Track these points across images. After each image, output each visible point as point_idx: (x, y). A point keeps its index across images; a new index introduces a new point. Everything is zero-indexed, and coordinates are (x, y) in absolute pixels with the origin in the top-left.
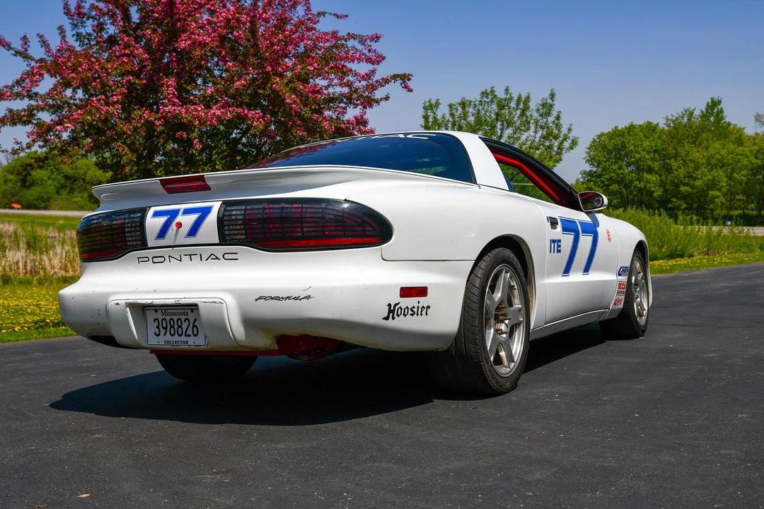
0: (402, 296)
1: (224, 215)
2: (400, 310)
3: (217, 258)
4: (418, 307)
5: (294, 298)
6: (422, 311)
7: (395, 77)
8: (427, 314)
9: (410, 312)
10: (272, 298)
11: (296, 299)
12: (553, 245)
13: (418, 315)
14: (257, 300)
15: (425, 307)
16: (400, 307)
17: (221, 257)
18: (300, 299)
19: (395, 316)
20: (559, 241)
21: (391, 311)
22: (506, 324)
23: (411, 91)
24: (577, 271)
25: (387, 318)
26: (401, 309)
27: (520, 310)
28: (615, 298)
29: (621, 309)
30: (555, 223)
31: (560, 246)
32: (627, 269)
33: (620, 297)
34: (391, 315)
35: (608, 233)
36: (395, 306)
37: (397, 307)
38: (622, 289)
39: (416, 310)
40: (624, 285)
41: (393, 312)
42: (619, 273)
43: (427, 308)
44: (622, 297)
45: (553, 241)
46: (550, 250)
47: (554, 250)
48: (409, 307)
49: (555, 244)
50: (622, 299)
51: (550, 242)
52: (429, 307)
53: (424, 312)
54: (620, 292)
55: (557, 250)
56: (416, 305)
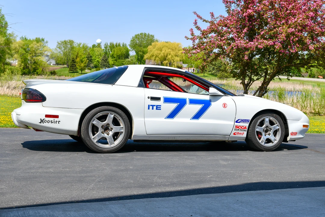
0: (46, 117)
4: (54, 121)
6: (56, 122)
8: (59, 123)
9: (50, 122)
14: (16, 115)
18: (19, 115)
21: (41, 121)
25: (41, 123)
27: (122, 127)
28: (234, 132)
29: (245, 137)
30: (158, 99)
31: (160, 108)
32: (248, 121)
33: (240, 132)
34: (42, 122)
35: (224, 104)
36: (43, 119)
37: (44, 120)
38: (241, 129)
39: (53, 122)
40: (244, 127)
41: (43, 121)
42: (237, 122)
43: (59, 121)
44: (242, 132)
45: (151, 105)
46: (149, 109)
47: (153, 109)
48: (50, 121)
49: (154, 107)
50: (243, 133)
51: (149, 106)
52: (60, 121)
53: (57, 123)
54: (238, 130)
55: (157, 109)
56: (53, 120)
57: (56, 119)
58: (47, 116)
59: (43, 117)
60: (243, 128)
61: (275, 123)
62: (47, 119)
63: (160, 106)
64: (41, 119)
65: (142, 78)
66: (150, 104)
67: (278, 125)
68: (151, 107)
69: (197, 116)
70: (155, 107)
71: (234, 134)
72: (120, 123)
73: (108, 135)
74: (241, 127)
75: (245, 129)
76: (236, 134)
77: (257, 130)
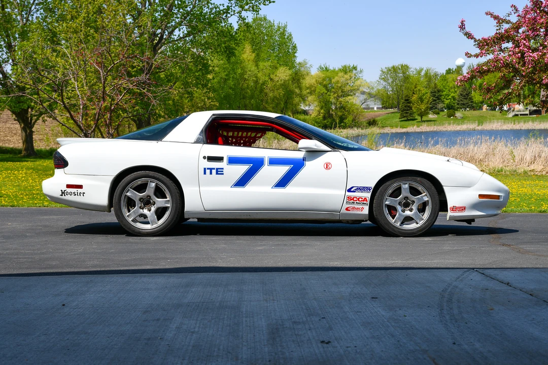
0: (67, 187)
6: (80, 194)
9: (73, 194)
13: (78, 195)
19: (66, 195)
20: (221, 169)
22: (154, 206)
24: (261, 185)
25: (62, 195)
26: (68, 192)
27: (168, 201)
28: (345, 206)
29: (366, 214)
30: (220, 159)
31: (223, 171)
32: (368, 189)
33: (356, 206)
35: (327, 164)
38: (357, 201)
39: (76, 193)
40: (362, 198)
41: (64, 193)
42: (349, 191)
43: (83, 193)
44: (361, 207)
45: (208, 169)
46: (205, 173)
47: (211, 173)
48: (73, 192)
49: (213, 170)
50: (363, 208)
51: (205, 169)
52: (85, 193)
53: (82, 195)
54: (353, 203)
55: (217, 174)
57: (80, 190)
58: (69, 186)
59: (64, 188)
60: (360, 199)
61: (422, 192)
62: (69, 190)
63: (223, 169)
65: (204, 130)
66: (206, 167)
67: (426, 195)
68: (208, 171)
69: (283, 182)
70: (214, 172)
71: (347, 209)
72: (167, 195)
73: (150, 210)
74: (356, 198)
75: (365, 202)
76: (350, 210)
77: (387, 203)
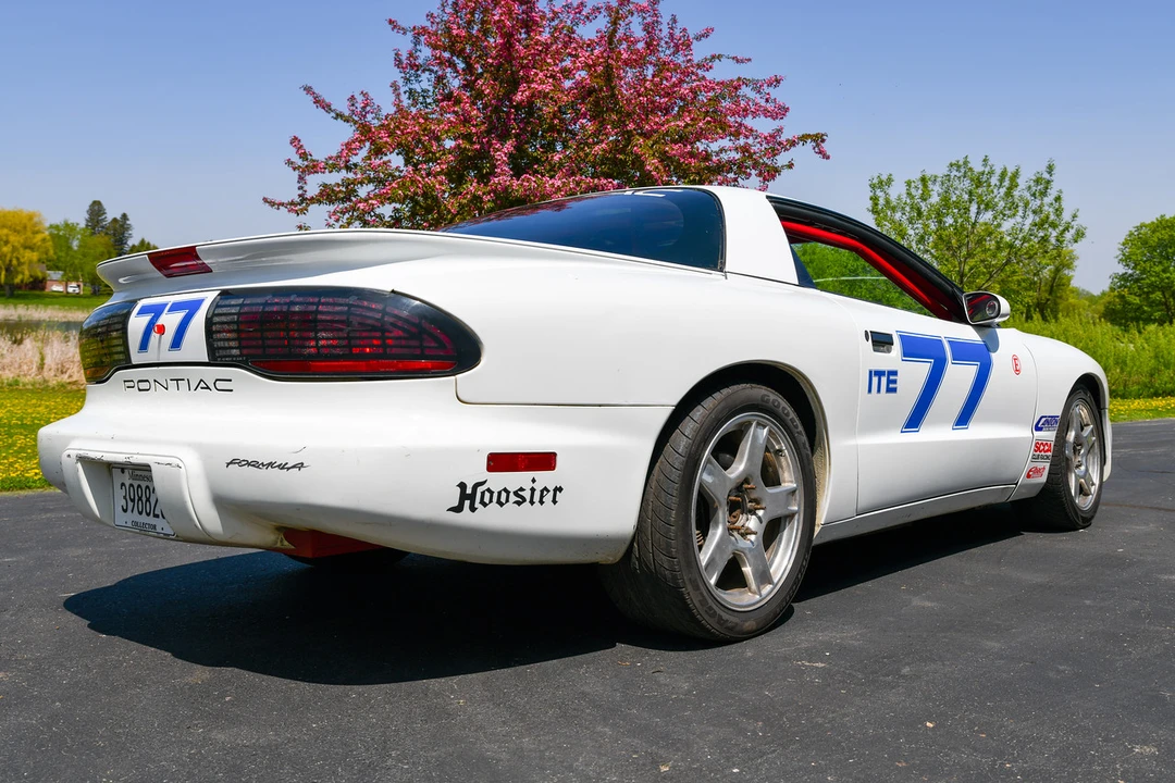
0: (490, 469)
1: (214, 315)
2: (487, 495)
3: (208, 388)
4: (533, 490)
5: (279, 466)
6: (542, 496)
7: (804, 138)
8: (554, 502)
9: (513, 498)
10: (249, 464)
11: (282, 467)
12: (875, 380)
13: (532, 502)
14: (228, 464)
15: (551, 488)
16: (489, 490)
17: (212, 387)
18: (288, 469)
19: (477, 504)
20: (895, 373)
21: (463, 496)
22: (759, 518)
23: (828, 158)
24: (940, 421)
25: (458, 509)
26: (491, 493)
27: (793, 492)
28: (1028, 466)
29: (1043, 483)
30: (888, 341)
31: (896, 381)
32: (1055, 420)
33: (1039, 465)
34: (467, 503)
35: (1014, 360)
36: (475, 487)
37: (480, 490)
38: (1042, 453)
39: (527, 494)
40: (1047, 445)
41: (472, 497)
42: (1037, 427)
43: (556, 489)
44: (1043, 465)
45: (876, 373)
46: (870, 388)
47: (879, 389)
48: (512, 489)
49: (882, 379)
50: (1044, 469)
52: (560, 489)
53: (548, 498)
54: (1038, 457)
55: (888, 389)
56: (528, 486)
57: (544, 478)
58: (499, 462)
60: (1046, 448)
62: (498, 480)
64: (462, 486)
66: (874, 368)
68: (875, 383)
70: (884, 382)
71: (1028, 474)
72: (780, 472)
74: (1043, 445)
75: (1049, 453)
77: (1067, 453)
